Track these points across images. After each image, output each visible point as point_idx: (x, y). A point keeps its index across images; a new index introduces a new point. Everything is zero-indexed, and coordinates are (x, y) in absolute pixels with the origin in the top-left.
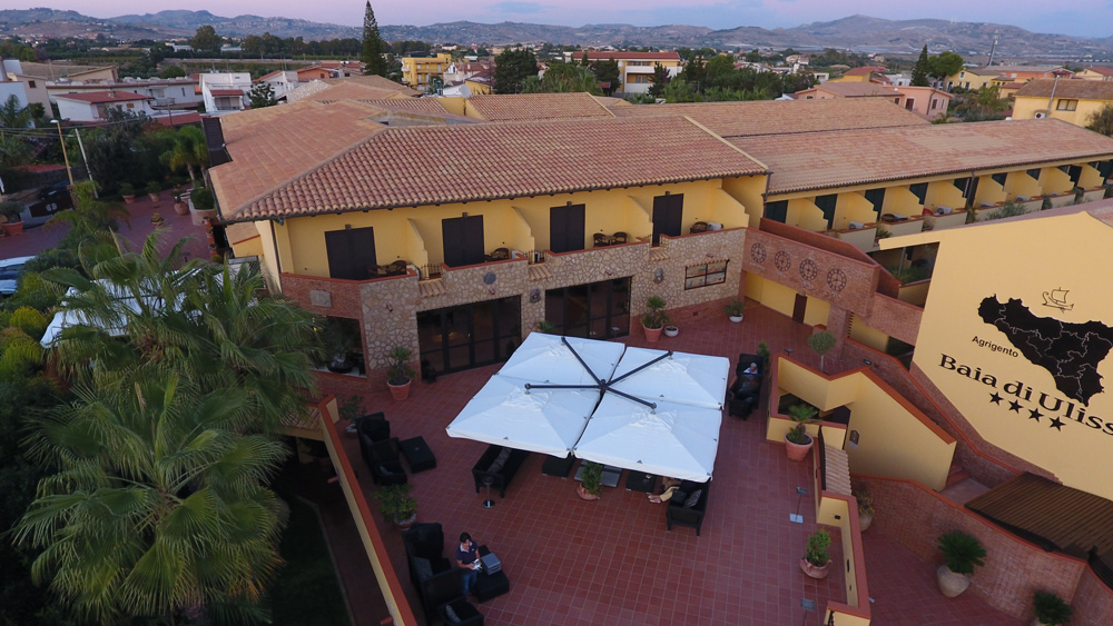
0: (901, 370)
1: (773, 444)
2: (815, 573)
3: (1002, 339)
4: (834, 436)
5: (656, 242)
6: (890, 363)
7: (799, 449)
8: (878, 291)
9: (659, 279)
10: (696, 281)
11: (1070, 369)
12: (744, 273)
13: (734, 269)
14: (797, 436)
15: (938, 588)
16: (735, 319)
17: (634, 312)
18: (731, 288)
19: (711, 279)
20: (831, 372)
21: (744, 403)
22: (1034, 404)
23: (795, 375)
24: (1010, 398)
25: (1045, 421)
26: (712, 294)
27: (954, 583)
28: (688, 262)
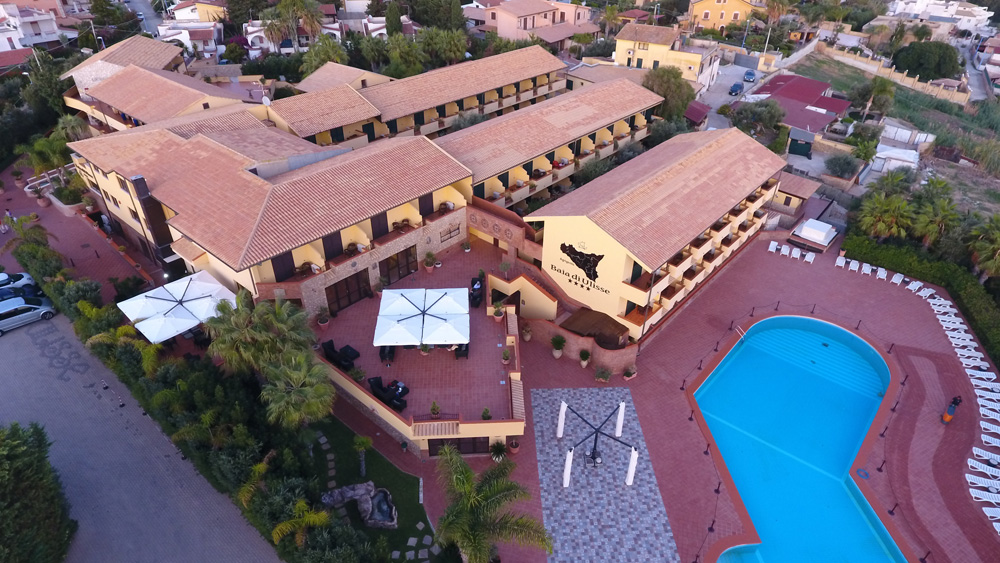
0: (538, 271)
1: (490, 317)
2: (506, 363)
3: (568, 259)
4: (511, 310)
5: (424, 224)
6: (534, 268)
7: (499, 318)
8: (527, 238)
9: (429, 241)
10: (446, 237)
11: (589, 270)
12: (468, 227)
13: (463, 227)
14: (498, 313)
15: (553, 357)
16: (467, 251)
17: (419, 260)
18: (463, 235)
19: (452, 234)
20: (509, 280)
21: (476, 302)
22: (580, 283)
23: (496, 282)
24: (574, 281)
25: (585, 288)
26: (455, 241)
27: (557, 354)
28: (441, 230)
